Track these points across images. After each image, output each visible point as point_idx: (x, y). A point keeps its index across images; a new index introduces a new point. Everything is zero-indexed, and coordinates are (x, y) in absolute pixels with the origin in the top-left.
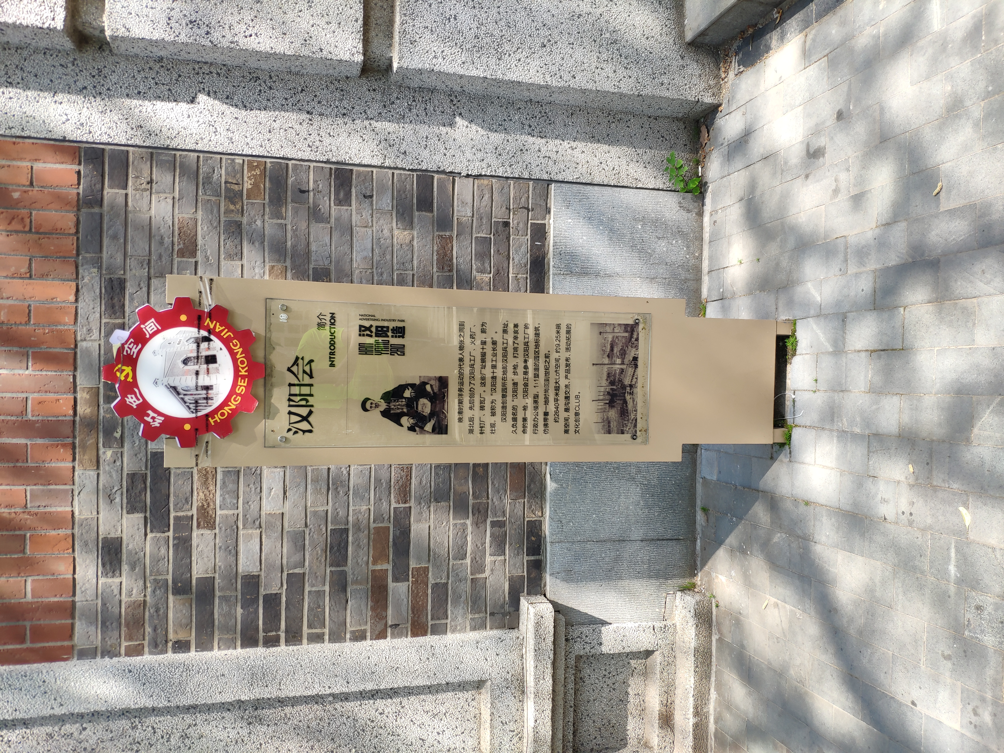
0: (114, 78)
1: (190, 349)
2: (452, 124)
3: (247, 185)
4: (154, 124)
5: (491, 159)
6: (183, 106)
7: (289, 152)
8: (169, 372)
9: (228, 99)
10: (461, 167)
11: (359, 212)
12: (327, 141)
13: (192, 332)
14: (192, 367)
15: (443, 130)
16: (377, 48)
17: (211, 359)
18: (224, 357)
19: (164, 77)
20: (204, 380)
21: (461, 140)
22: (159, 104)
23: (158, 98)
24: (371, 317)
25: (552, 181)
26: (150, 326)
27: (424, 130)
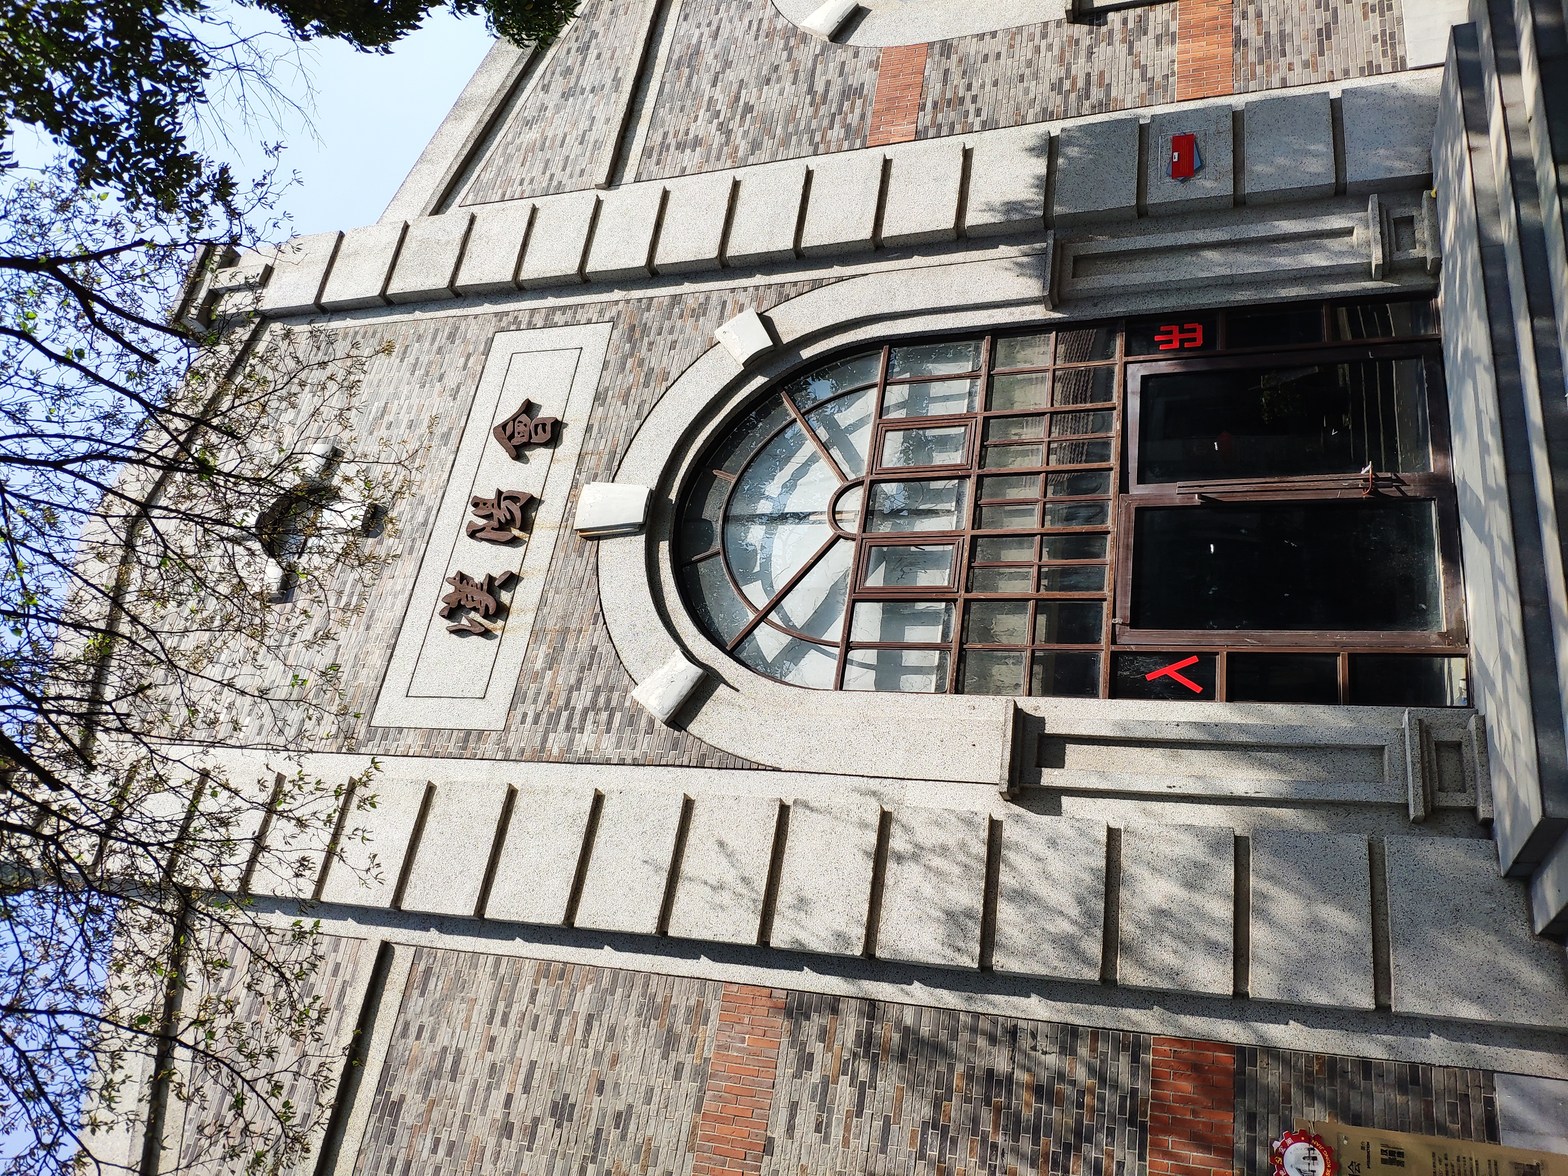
0: (1249, 1012)
1: (1305, 1153)
2: (1428, 1037)
3: (1316, 1068)
4: (1268, 1036)
5: (1453, 1056)
6: (1282, 1026)
7: (1337, 1051)
8: (1297, 1162)
9: (1304, 1023)
10: (1434, 1061)
11: (1376, 1084)
12: (1357, 1045)
13: (1306, 1145)
14: (1307, 1161)
15: (1424, 1040)
16: (1383, 999)
17: (1315, 1159)
18: (1320, 1157)
19: (1273, 1012)
20: (1312, 1168)
21: (1433, 1046)
22: (1271, 1025)
23: (1270, 1022)
24: (1387, 1146)
25: (1495, 1071)
26: (1289, 1141)
27: (1412, 1040)
